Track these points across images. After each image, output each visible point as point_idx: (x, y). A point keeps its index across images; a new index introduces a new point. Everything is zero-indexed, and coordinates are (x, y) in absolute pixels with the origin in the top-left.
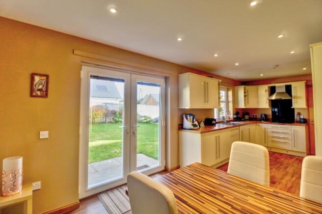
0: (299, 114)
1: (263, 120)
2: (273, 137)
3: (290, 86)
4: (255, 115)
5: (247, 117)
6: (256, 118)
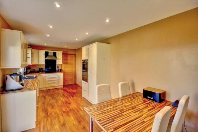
0: (58, 67)
1: (41, 72)
2: (48, 81)
3: (56, 53)
5: (29, 71)
6: (35, 71)
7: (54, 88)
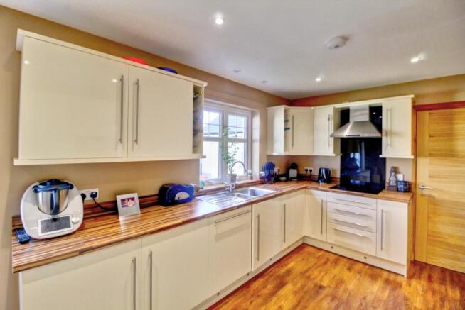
0: (395, 170)
1: (324, 180)
4: (309, 169)
5: (293, 173)
6: (311, 175)
7: (361, 259)
